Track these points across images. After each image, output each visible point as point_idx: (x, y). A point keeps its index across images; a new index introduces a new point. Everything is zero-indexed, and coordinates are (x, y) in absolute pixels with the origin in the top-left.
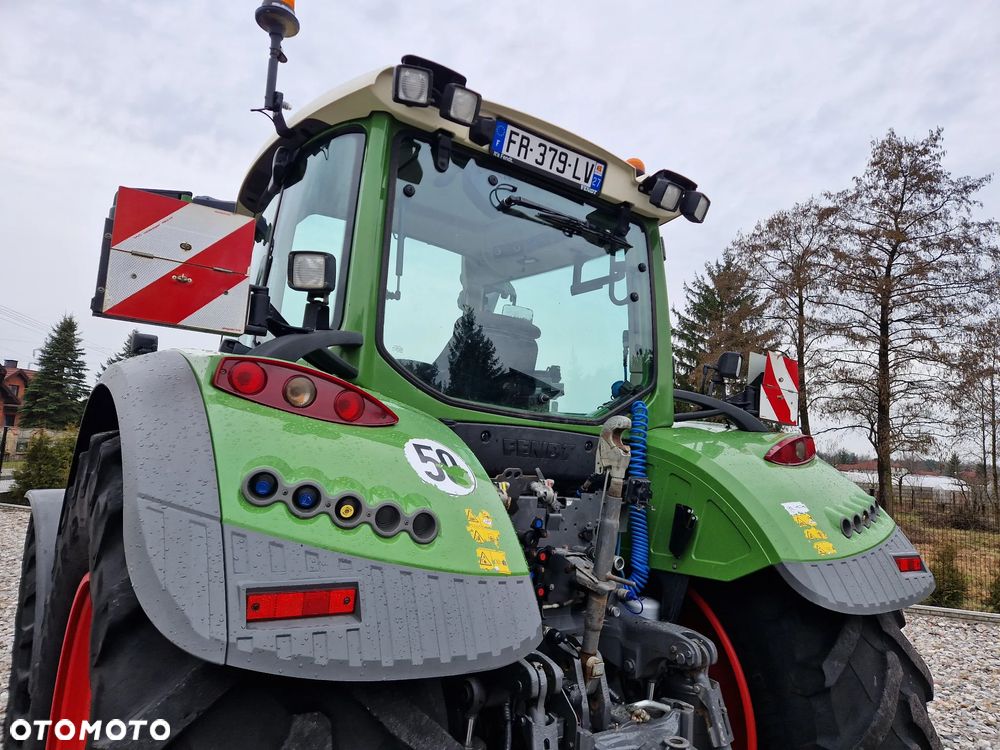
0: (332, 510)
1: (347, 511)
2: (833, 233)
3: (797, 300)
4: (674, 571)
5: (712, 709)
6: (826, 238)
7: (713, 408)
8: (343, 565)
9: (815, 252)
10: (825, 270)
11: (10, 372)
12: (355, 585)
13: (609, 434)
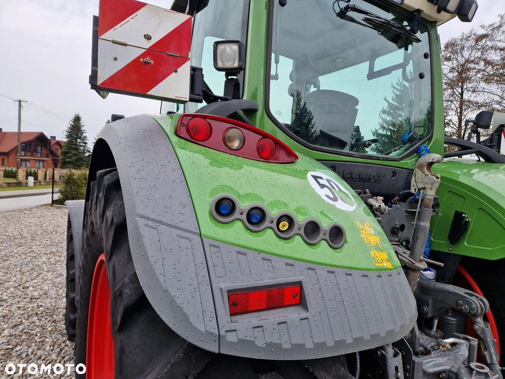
0: (274, 225)
1: (284, 226)
2: (484, 49)
3: (460, 90)
4: (450, 252)
5: (487, 341)
6: (480, 53)
7: (471, 148)
8: (289, 267)
9: (472, 61)
10: (479, 71)
11: (53, 142)
12: (300, 283)
13: (424, 166)
